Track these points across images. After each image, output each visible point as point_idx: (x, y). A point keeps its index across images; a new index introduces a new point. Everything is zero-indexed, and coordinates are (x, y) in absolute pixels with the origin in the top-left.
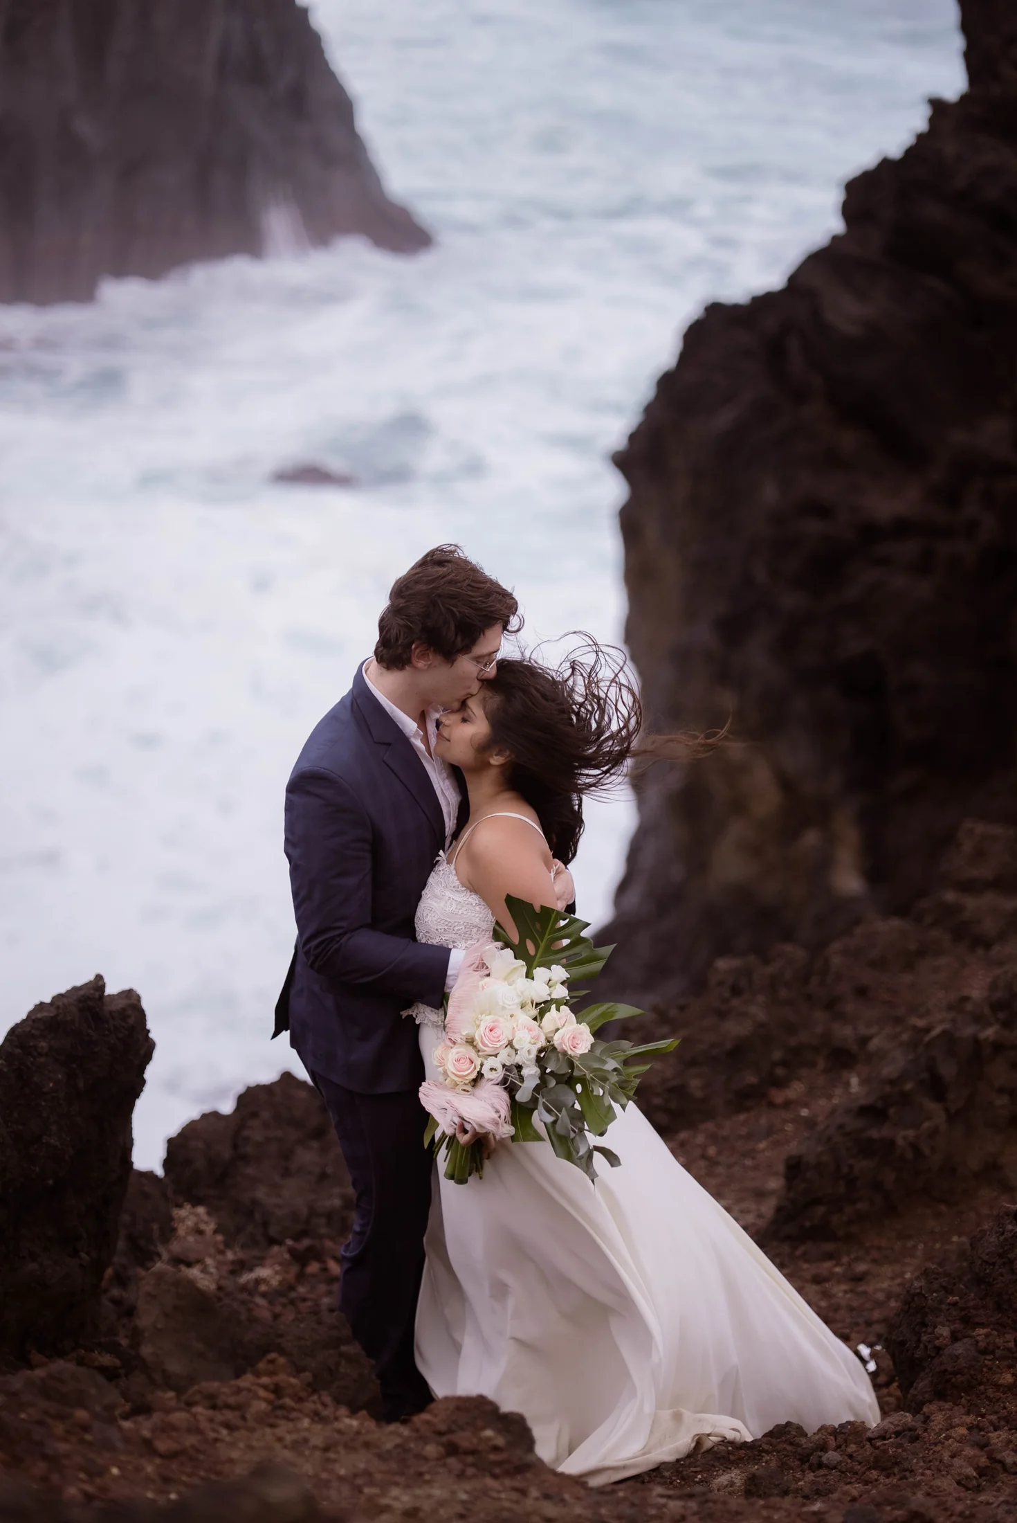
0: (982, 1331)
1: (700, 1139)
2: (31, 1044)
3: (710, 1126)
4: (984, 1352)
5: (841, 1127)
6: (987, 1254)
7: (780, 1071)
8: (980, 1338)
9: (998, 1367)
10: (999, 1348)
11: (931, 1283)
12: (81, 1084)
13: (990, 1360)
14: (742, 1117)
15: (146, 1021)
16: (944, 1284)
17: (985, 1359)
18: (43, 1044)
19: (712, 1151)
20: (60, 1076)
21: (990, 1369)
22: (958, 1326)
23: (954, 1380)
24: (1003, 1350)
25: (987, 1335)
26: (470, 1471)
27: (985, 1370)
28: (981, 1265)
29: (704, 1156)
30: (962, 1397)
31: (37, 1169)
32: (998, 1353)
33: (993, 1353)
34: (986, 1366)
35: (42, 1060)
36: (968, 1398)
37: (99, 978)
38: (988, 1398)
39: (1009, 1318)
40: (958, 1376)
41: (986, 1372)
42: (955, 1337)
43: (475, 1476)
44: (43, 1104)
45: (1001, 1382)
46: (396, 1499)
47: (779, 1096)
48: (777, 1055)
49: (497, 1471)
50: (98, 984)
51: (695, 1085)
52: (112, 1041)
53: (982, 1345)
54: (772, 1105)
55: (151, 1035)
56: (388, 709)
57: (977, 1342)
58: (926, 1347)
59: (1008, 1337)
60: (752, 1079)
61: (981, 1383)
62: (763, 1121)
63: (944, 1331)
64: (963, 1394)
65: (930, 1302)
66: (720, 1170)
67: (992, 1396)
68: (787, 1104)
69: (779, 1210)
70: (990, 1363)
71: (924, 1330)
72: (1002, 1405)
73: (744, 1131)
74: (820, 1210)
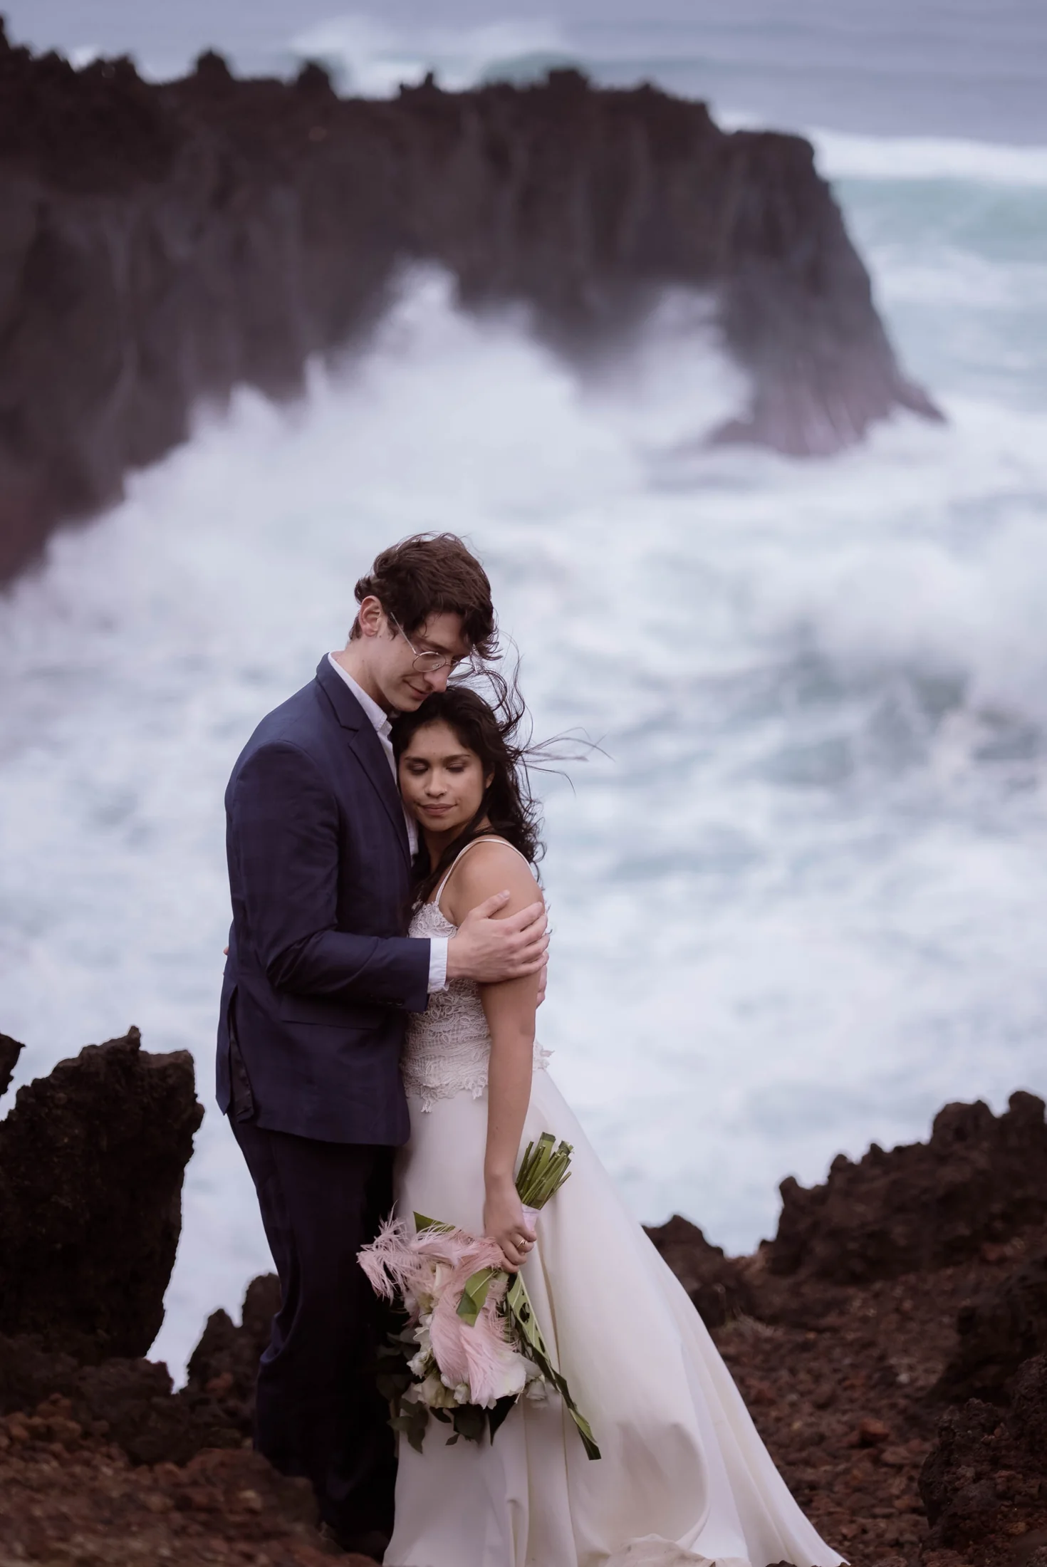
0: (1004, 1473)
1: (898, 1291)
2: (48, 1094)
3: (912, 1278)
4: (1002, 1496)
5: (1023, 1278)
6: (1026, 1388)
7: (998, 1225)
8: (999, 1481)
9: (1015, 1514)
10: (1020, 1493)
11: (971, 1419)
12: (104, 1143)
13: (1007, 1506)
14: (949, 1271)
15: (194, 1084)
16: (983, 1421)
17: (1003, 1505)
18: (62, 1095)
19: (907, 1305)
20: (77, 1131)
21: (1005, 1516)
22: (985, 1467)
23: (962, 1525)
24: (1025, 1495)
25: (1009, 1479)
26: (195, 1528)
27: (999, 1516)
28: (1019, 1399)
29: (898, 1310)
30: (969, 1546)
31: (44, 1230)
32: (1018, 1498)
33: (1012, 1498)
34: (1002, 1512)
35: (59, 1112)
36: (976, 1547)
37: (134, 1030)
38: (995, 1548)
39: (1040, 1461)
40: (968, 1521)
41: (1001, 1520)
42: (978, 1478)
43: (199, 1535)
44: (56, 1160)
45: (1014, 1530)
46: (80, 1546)
47: (993, 1253)
48: (997, 1208)
49: (232, 1532)
50: (134, 1036)
51: (899, 1232)
52: (145, 1100)
53: (1000, 1488)
54: (984, 1261)
55: (199, 1100)
56: (356, 695)
57: (996, 1485)
58: (946, 1488)
59: (1033, 1482)
60: (963, 1230)
61: (993, 1531)
62: (972, 1277)
63: (970, 1473)
64: (971, 1543)
65: (957, 1437)
66: (913, 1326)
67: (1000, 1546)
68: (1002, 1261)
69: (950, 1367)
70: (1006, 1509)
71: (947, 1470)
72: (1007, 1556)
73: (948, 1287)
74: (993, 1370)
